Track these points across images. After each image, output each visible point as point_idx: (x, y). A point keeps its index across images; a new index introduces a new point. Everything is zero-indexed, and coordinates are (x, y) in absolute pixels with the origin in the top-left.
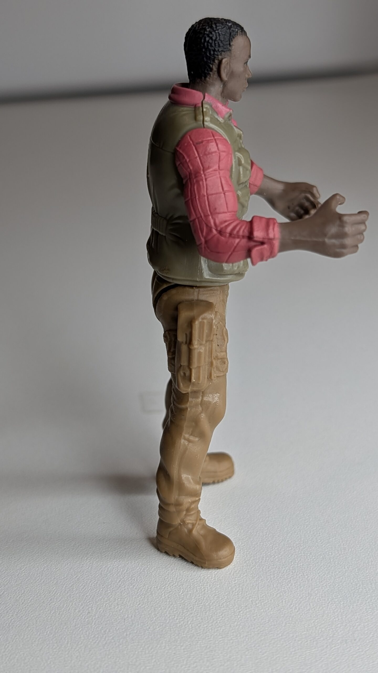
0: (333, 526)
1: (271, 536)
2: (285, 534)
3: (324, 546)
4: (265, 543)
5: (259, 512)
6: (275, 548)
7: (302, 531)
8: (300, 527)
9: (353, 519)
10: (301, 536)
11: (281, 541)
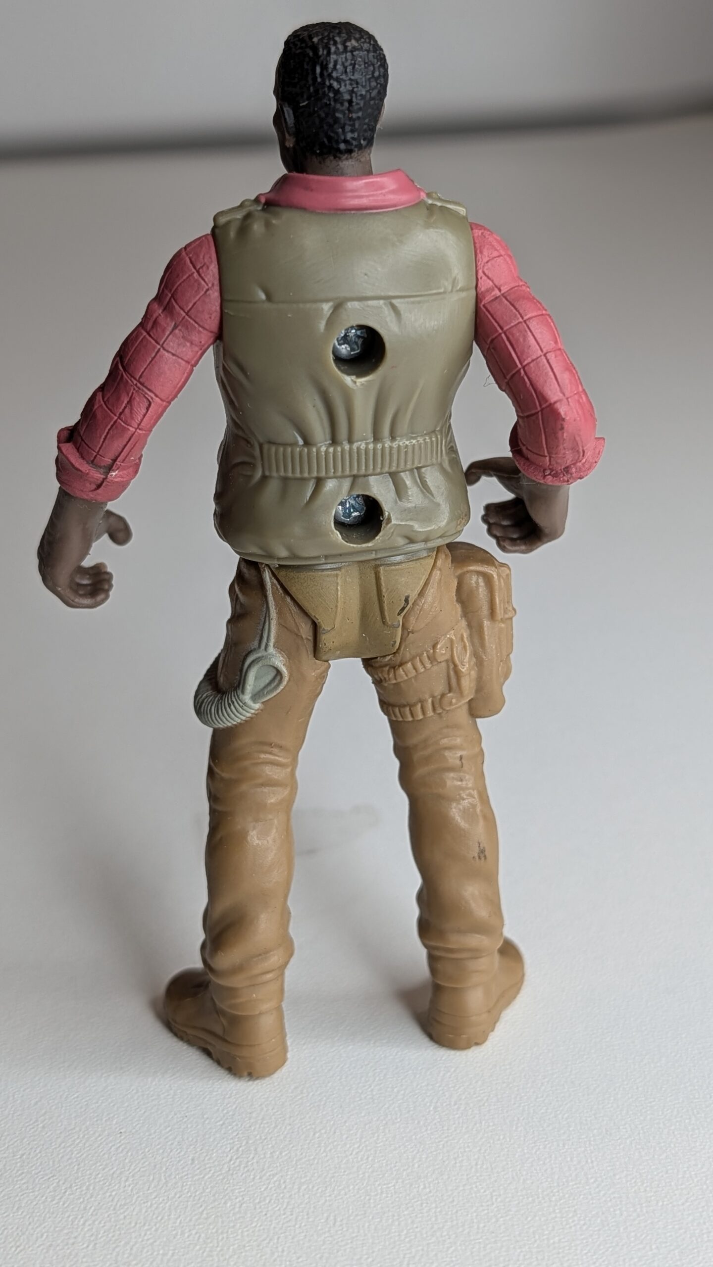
0: (620, 1145)
1: (487, 1168)
2: (518, 1163)
3: (604, 1195)
4: (474, 1186)
5: (458, 1109)
6: (496, 1199)
7: (553, 1156)
8: (548, 1146)
9: (661, 1125)
10: (552, 1169)
11: (508, 1182)
